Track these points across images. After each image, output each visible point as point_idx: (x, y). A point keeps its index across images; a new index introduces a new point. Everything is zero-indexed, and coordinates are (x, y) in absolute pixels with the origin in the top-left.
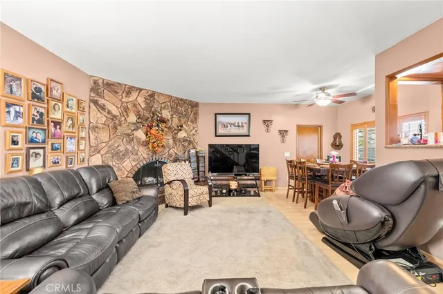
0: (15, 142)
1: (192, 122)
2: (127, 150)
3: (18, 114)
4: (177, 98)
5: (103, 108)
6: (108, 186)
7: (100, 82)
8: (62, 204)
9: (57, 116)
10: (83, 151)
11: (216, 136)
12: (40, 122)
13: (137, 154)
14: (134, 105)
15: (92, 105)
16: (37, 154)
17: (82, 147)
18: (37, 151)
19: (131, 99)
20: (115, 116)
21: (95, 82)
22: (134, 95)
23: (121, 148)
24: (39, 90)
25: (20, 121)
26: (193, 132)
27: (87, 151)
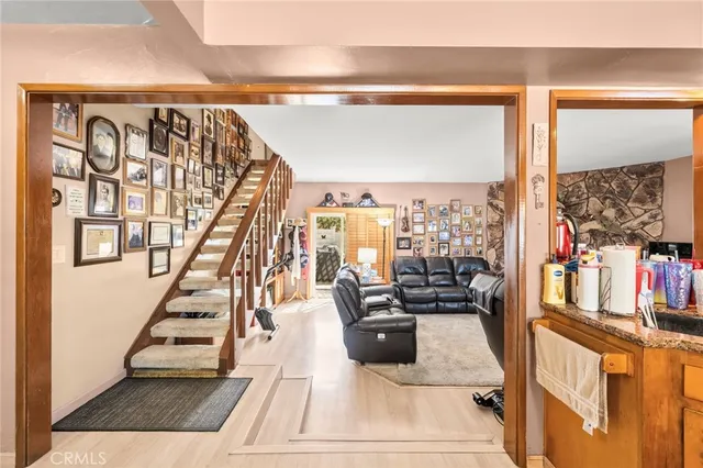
0: (432, 240)
1: (640, 200)
3: (434, 225)
4: (600, 171)
5: (496, 207)
7: (494, 186)
8: (433, 274)
9: (457, 222)
15: (490, 209)
16: (444, 247)
17: (479, 243)
18: (444, 245)
21: (491, 187)
24: (445, 209)
26: (645, 218)
27: (485, 245)
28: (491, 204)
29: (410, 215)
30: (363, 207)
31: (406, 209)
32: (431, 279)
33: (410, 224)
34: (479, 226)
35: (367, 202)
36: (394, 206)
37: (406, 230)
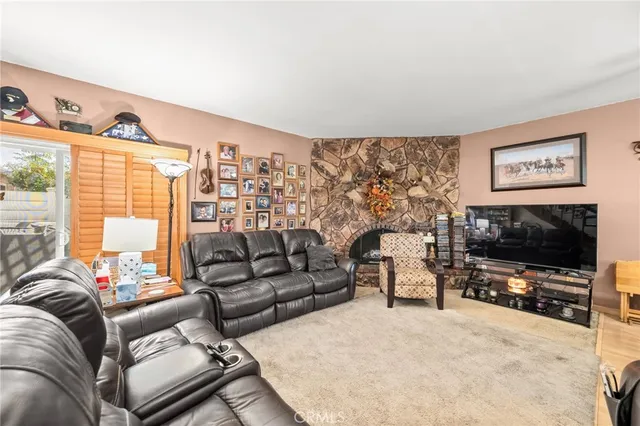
0: (248, 208)
1: (445, 170)
2: (345, 214)
3: (250, 186)
4: (416, 139)
5: (321, 169)
6: (305, 251)
7: (320, 144)
8: (258, 258)
9: (279, 183)
10: (304, 215)
11: (493, 191)
12: (265, 190)
13: (357, 220)
14: (355, 161)
15: (314, 170)
16: (264, 217)
17: (303, 211)
18: (264, 214)
19: (350, 154)
20: (334, 177)
21: (316, 145)
22: (354, 148)
23: (340, 212)
24: (265, 164)
25: (252, 190)
26: (448, 186)
27: (308, 215)
28: (315, 165)
29: (214, 167)
30: (119, 137)
31: (208, 156)
32: (255, 266)
33: (215, 181)
34: (303, 190)
35: (129, 130)
36: (189, 148)
37: (208, 190)
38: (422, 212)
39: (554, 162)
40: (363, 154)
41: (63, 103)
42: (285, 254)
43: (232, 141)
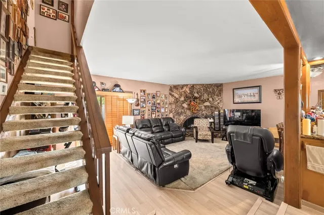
0: (149, 110)
1: (218, 96)
2: (182, 112)
3: (150, 103)
4: (207, 84)
5: (173, 96)
6: (168, 125)
8: (154, 127)
9: (159, 102)
11: (234, 103)
12: (154, 104)
13: (186, 114)
14: (185, 93)
15: (170, 96)
16: (154, 113)
17: (166, 111)
19: (183, 90)
20: (177, 98)
21: (171, 87)
22: (185, 88)
23: (180, 111)
24: (154, 95)
25: (150, 105)
26: (219, 101)
27: (168, 112)
28: (171, 94)
29: (139, 98)
30: (115, 91)
31: (137, 94)
32: (154, 129)
33: (139, 102)
34: (166, 103)
35: (117, 89)
36: (131, 92)
37: (138, 105)
38: (210, 111)
39: (252, 94)
40: (188, 90)
41: (102, 83)
42: (162, 125)
43: (144, 89)
